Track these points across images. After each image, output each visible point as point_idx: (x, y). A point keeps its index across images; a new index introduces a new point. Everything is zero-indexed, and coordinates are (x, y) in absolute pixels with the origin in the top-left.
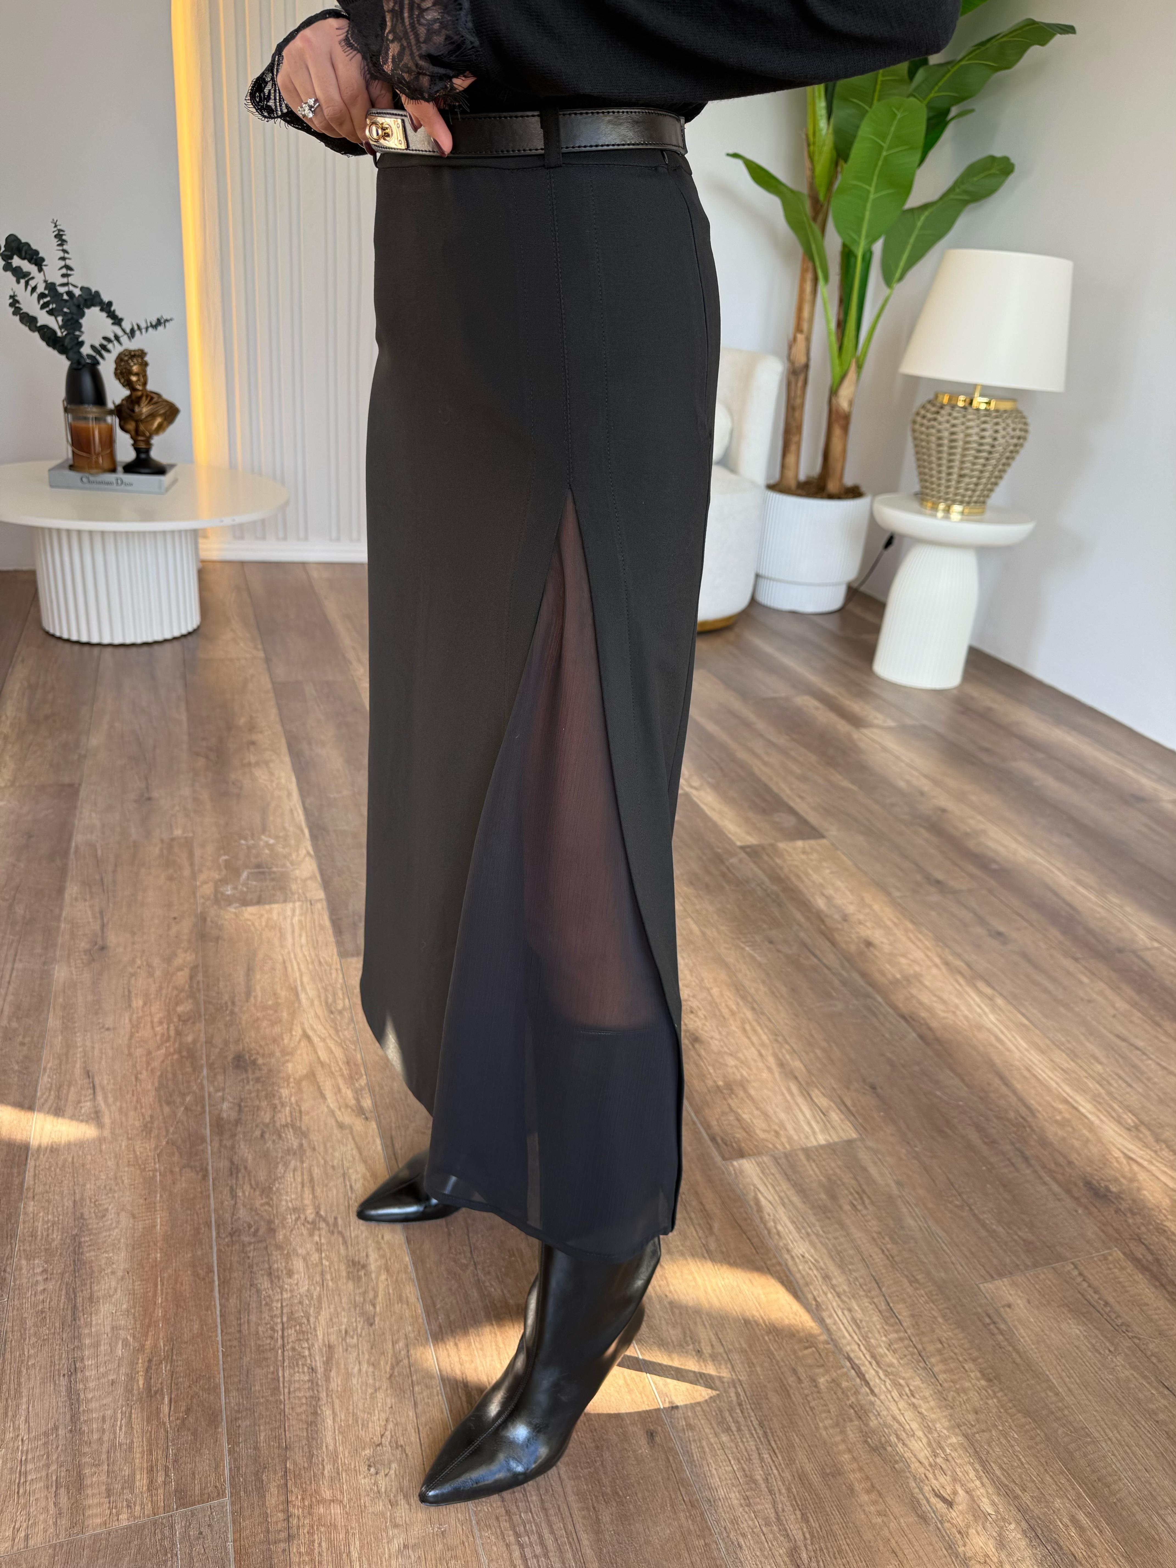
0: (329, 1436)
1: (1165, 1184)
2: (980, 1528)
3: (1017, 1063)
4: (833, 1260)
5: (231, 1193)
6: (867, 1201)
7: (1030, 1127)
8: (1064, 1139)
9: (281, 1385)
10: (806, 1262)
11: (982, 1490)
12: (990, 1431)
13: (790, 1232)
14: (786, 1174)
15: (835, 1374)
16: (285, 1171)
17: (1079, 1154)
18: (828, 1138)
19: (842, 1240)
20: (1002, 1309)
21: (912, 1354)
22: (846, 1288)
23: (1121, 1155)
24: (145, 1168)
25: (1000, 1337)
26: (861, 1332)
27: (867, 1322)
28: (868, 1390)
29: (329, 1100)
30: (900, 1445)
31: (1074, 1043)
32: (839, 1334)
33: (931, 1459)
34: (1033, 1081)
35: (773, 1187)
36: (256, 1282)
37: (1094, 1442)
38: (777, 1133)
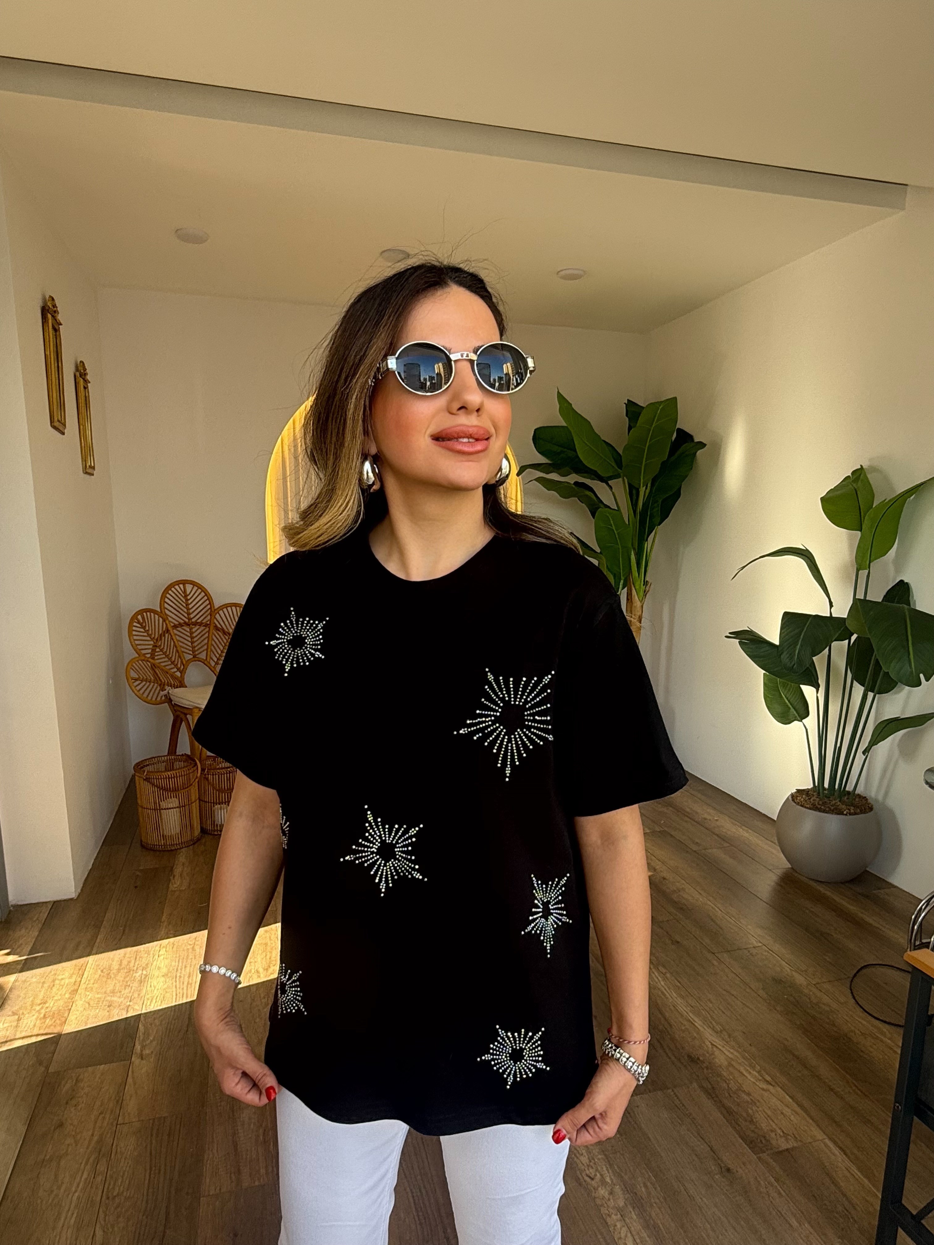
1: (727, 1056)
2: (603, 1187)
7: (668, 1032)
8: (683, 1037)
11: (608, 1174)
17: (689, 1044)
23: (709, 1044)
25: (630, 1119)
30: (575, 1159)
31: (701, 994)
37: (661, 1157)
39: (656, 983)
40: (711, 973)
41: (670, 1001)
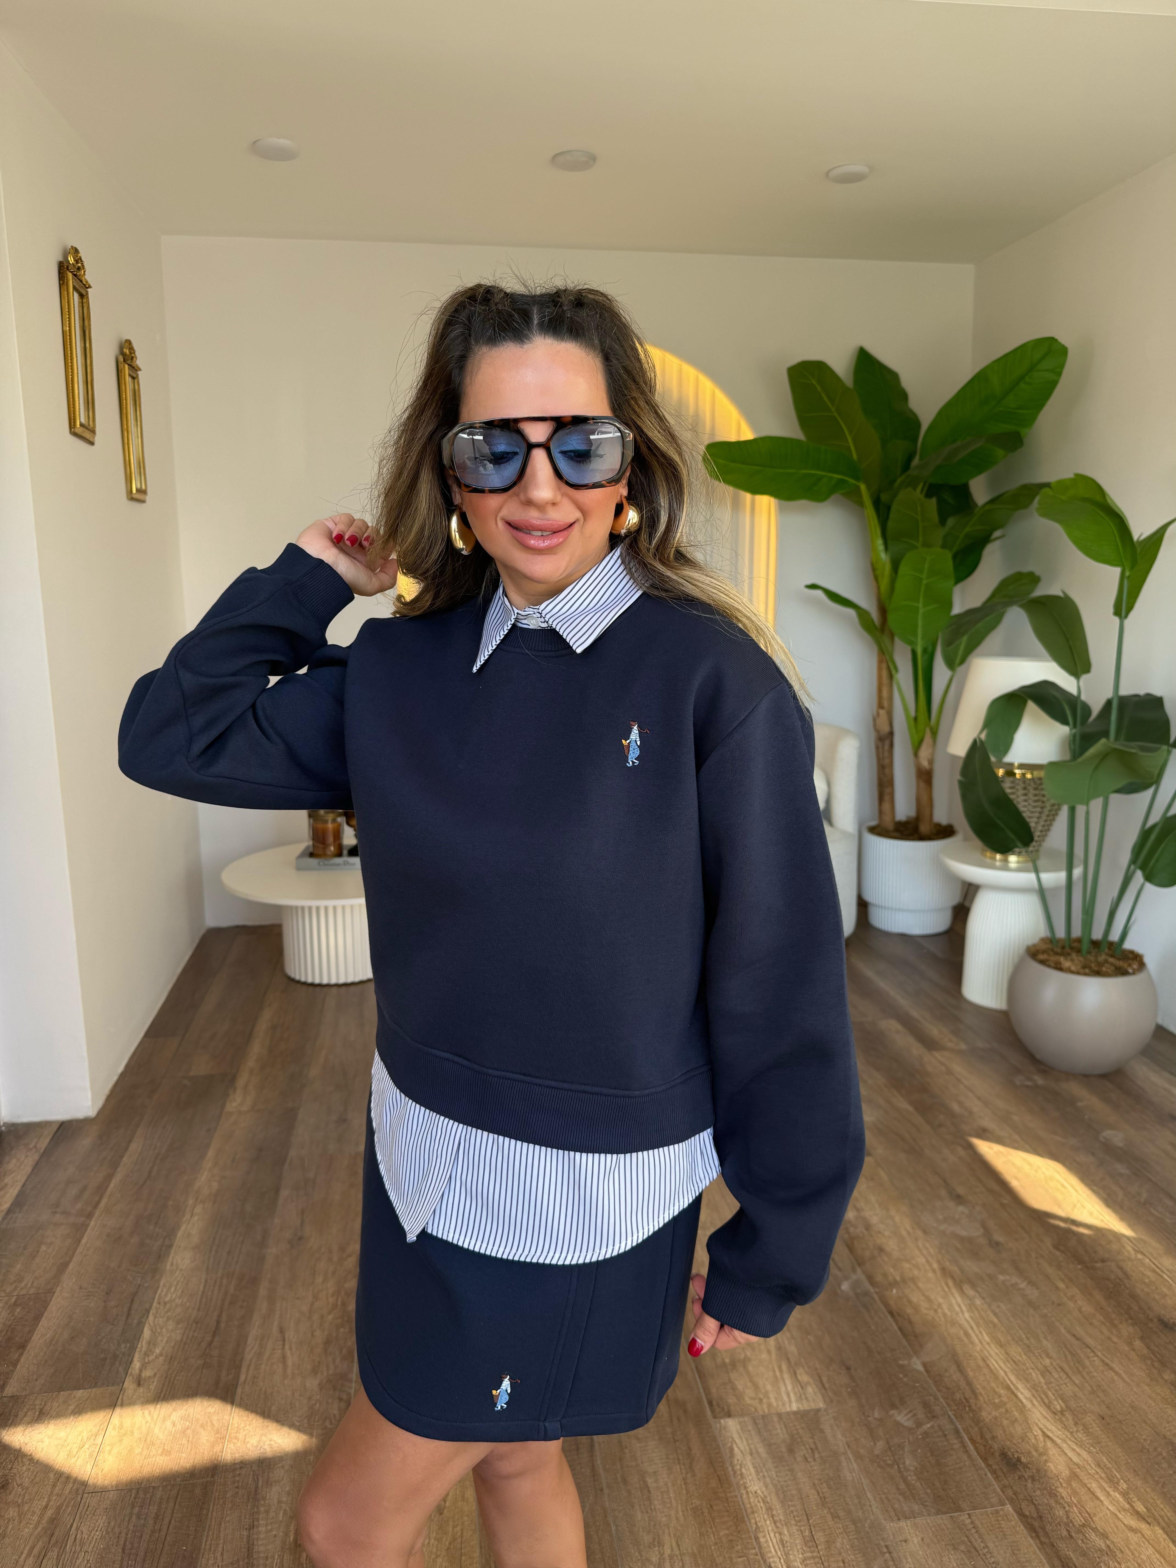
1: (1071, 1459)
3: (976, 1354)
4: (778, 1497)
6: (817, 1456)
7: (970, 1407)
8: (996, 1418)
10: (757, 1497)
13: (751, 1474)
14: (759, 1432)
17: (1004, 1431)
18: (800, 1406)
19: (790, 1483)
20: (899, 1543)
22: (782, 1518)
23: (1040, 1433)
26: (784, 1550)
27: (791, 1543)
31: (1032, 1340)
32: (767, 1550)
34: (985, 1371)
35: (747, 1440)
38: (760, 1400)
39: (957, 1314)
40: (1053, 1303)
41: (978, 1349)
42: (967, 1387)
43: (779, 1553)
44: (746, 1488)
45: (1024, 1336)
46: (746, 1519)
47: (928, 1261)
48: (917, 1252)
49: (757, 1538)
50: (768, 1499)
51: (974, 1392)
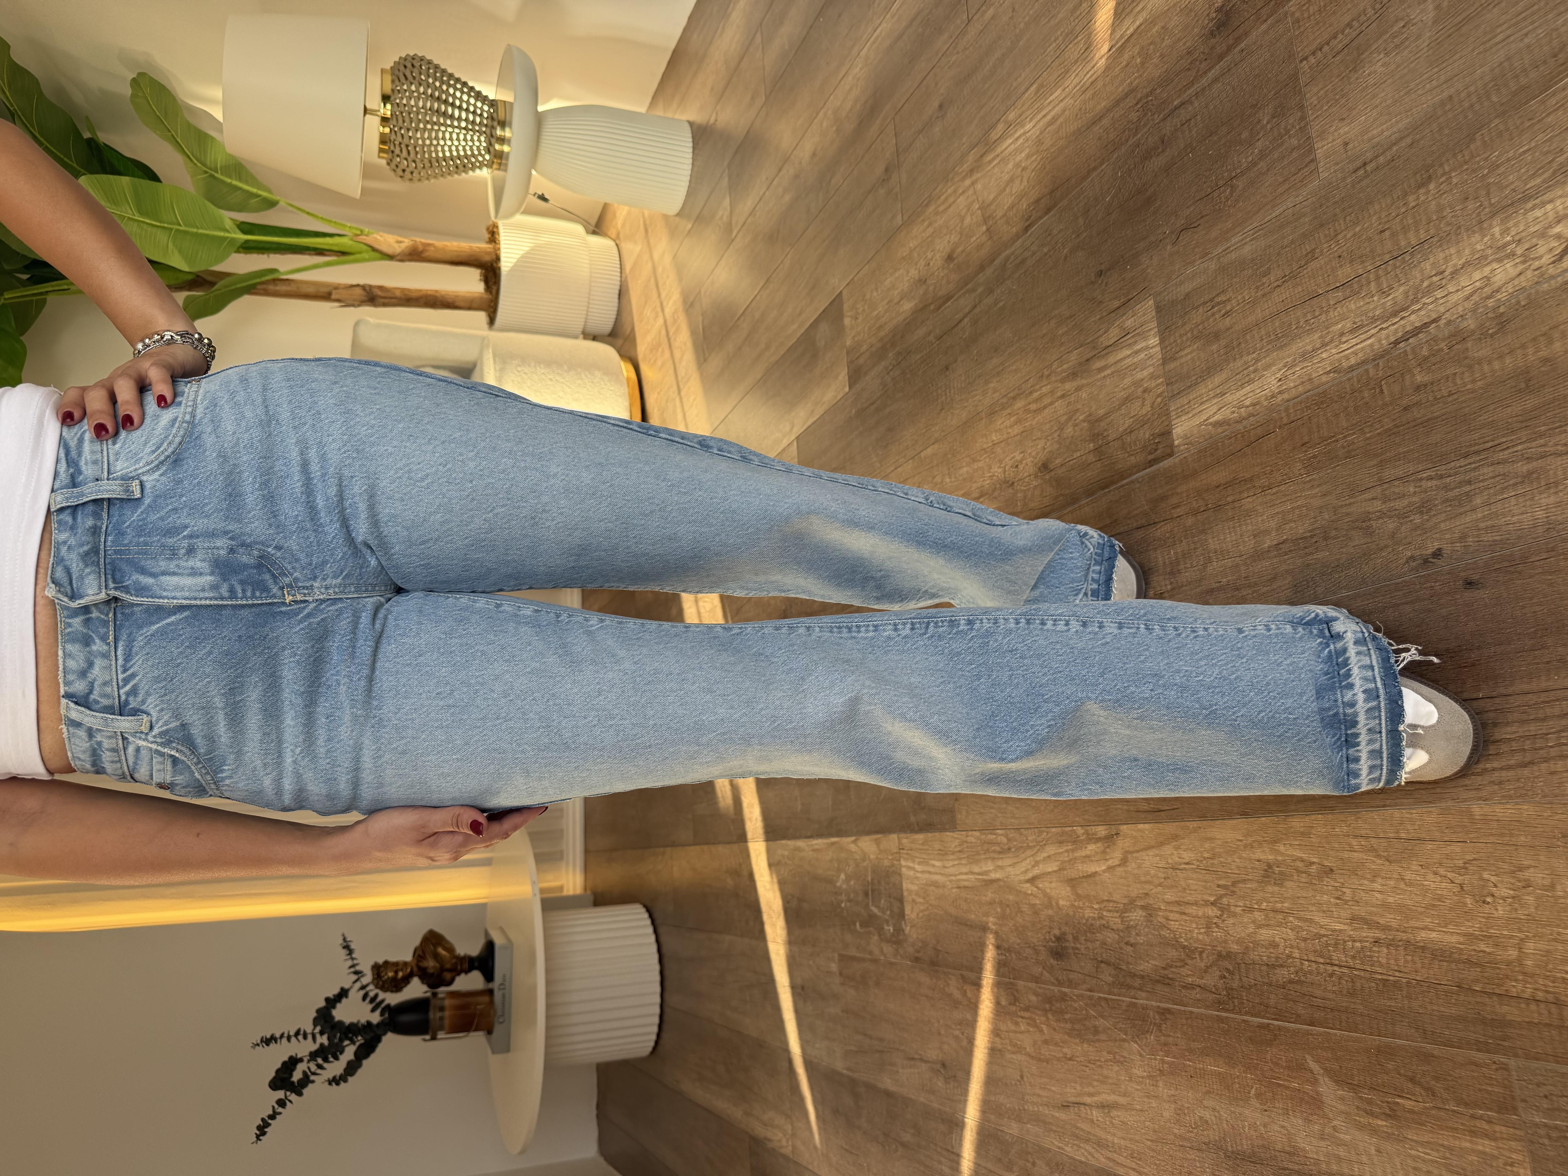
0: (1450, 938)
3: (1078, 102)
4: (1285, 346)
5: (1188, 988)
6: (1222, 298)
7: (1147, 96)
8: (1162, 56)
9: (1391, 978)
10: (1286, 377)
11: (1558, 202)
12: (1489, 184)
13: (1253, 391)
14: (1190, 387)
15: (1412, 362)
16: (1168, 929)
17: (1179, 40)
18: (1152, 333)
19: (1263, 332)
20: (1349, 153)
21: (1395, 267)
22: (1317, 336)
24: (1160, 1070)
25: (1381, 159)
26: (1368, 324)
27: (1356, 316)
28: (1433, 325)
29: (1098, 870)
30: (1499, 296)
31: (1059, 33)
32: (1368, 351)
33: (1517, 261)
34: (1098, 86)
35: (1202, 403)
36: (1281, 982)
37: (1509, 58)
38: (1144, 391)
39: (1027, 140)
40: (1012, 18)
41: (1072, 101)
42: (1122, 105)
43: (1373, 331)
44: (1273, 396)
45: (1054, 45)
46: (1320, 390)
47: (963, 192)
48: (951, 209)
49: (1351, 368)
50: (1289, 360)
51: (1127, 95)
